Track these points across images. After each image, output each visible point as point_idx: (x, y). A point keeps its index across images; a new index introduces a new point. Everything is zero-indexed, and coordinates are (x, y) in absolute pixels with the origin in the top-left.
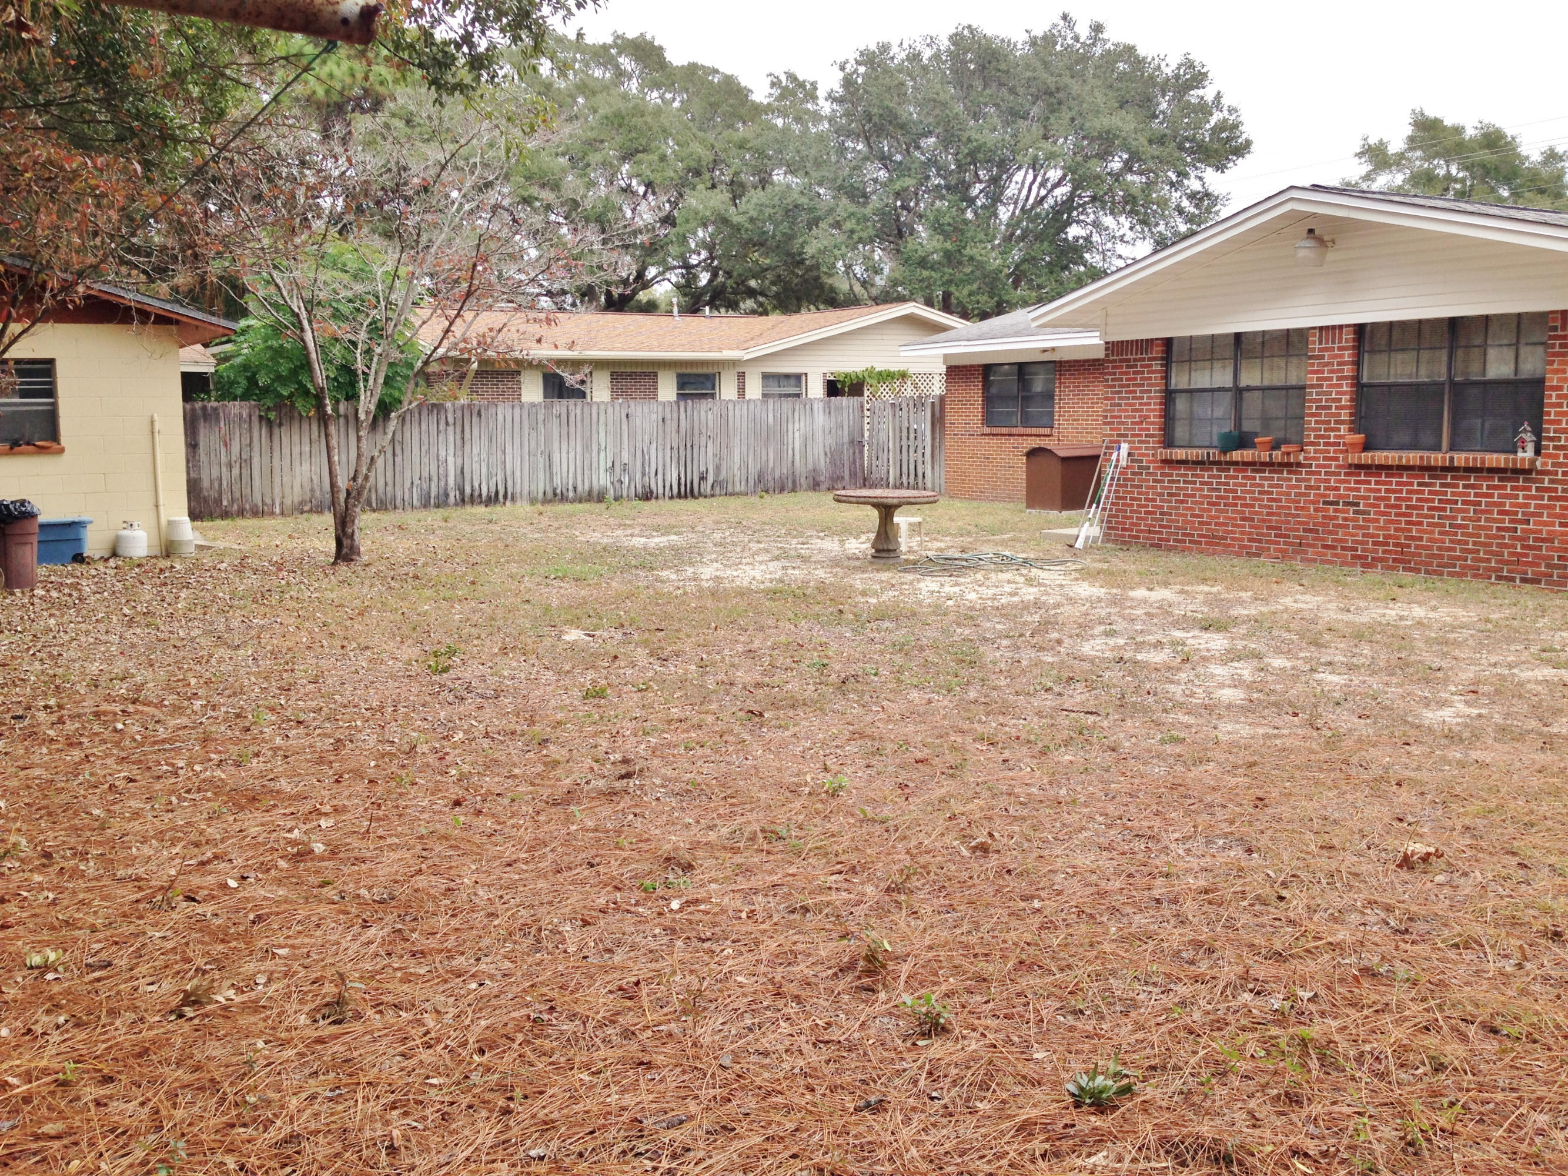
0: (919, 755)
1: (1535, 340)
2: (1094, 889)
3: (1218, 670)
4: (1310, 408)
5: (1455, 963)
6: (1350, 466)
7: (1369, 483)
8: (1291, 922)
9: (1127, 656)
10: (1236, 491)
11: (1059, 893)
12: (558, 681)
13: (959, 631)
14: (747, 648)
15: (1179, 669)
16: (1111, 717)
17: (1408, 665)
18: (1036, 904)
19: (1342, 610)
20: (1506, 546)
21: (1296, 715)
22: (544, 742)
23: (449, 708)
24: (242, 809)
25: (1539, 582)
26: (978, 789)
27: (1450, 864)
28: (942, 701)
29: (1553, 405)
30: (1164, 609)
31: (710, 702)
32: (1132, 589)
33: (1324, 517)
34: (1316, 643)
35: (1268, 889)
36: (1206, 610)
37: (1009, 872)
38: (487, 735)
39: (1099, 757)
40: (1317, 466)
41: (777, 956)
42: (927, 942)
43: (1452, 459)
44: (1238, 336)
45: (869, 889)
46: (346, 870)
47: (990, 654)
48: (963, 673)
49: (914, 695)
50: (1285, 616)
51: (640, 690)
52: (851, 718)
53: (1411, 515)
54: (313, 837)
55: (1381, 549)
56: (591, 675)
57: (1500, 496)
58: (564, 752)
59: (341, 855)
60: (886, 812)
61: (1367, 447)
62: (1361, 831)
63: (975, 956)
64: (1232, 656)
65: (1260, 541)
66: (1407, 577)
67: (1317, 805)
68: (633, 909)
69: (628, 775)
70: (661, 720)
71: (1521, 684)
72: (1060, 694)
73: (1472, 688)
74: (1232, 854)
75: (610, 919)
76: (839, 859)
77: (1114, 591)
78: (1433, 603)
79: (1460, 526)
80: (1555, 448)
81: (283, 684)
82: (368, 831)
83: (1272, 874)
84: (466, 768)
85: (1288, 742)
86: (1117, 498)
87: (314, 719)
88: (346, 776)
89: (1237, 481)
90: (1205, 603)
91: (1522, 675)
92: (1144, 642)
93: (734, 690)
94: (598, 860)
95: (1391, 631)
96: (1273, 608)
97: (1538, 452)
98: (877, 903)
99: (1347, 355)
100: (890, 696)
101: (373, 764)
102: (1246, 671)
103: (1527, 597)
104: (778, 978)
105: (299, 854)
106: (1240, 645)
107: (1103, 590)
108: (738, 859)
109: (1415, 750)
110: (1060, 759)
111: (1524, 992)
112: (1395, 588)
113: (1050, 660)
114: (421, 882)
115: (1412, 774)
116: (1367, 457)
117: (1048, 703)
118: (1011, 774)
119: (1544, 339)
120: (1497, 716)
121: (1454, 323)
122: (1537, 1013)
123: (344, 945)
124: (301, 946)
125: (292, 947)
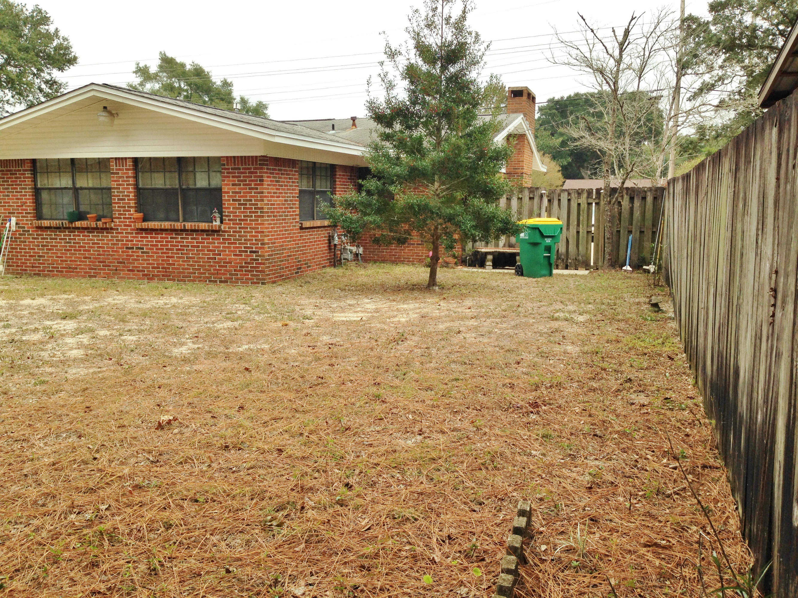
1: (215, 170)
3: (69, 340)
4: (115, 199)
5: (180, 472)
6: (137, 229)
7: (147, 237)
8: (100, 470)
9: (16, 338)
10: (80, 243)
15: (47, 343)
17: (167, 327)
19: (137, 302)
20: (212, 266)
21: (111, 359)
25: (226, 282)
27: (180, 423)
29: (226, 200)
30: (40, 310)
32: (22, 299)
33: (127, 255)
34: (123, 321)
35: (88, 455)
36: (65, 308)
40: (121, 229)
43: (184, 225)
44: (72, 160)
50: (108, 308)
53: (168, 253)
55: (156, 270)
57: (207, 243)
61: (145, 220)
62: (139, 415)
64: (79, 332)
65: (95, 269)
66: (168, 283)
67: (117, 405)
71: (217, 331)
73: (196, 335)
74: (70, 440)
77: (11, 301)
78: (181, 295)
79: (191, 258)
80: (229, 220)
83: (91, 447)
85: (106, 374)
86: (12, 248)
89: (81, 238)
90: (64, 304)
91: (218, 326)
92: (27, 329)
95: (160, 311)
96: (102, 304)
97: (222, 222)
99: (131, 173)
102: (85, 339)
103: (222, 289)
106: (83, 325)
107: (5, 301)
109: (168, 369)
111: (211, 478)
112: (164, 289)
115: (165, 381)
116: (145, 225)
119: (220, 169)
120: (206, 347)
121: (179, 160)
122: (215, 487)
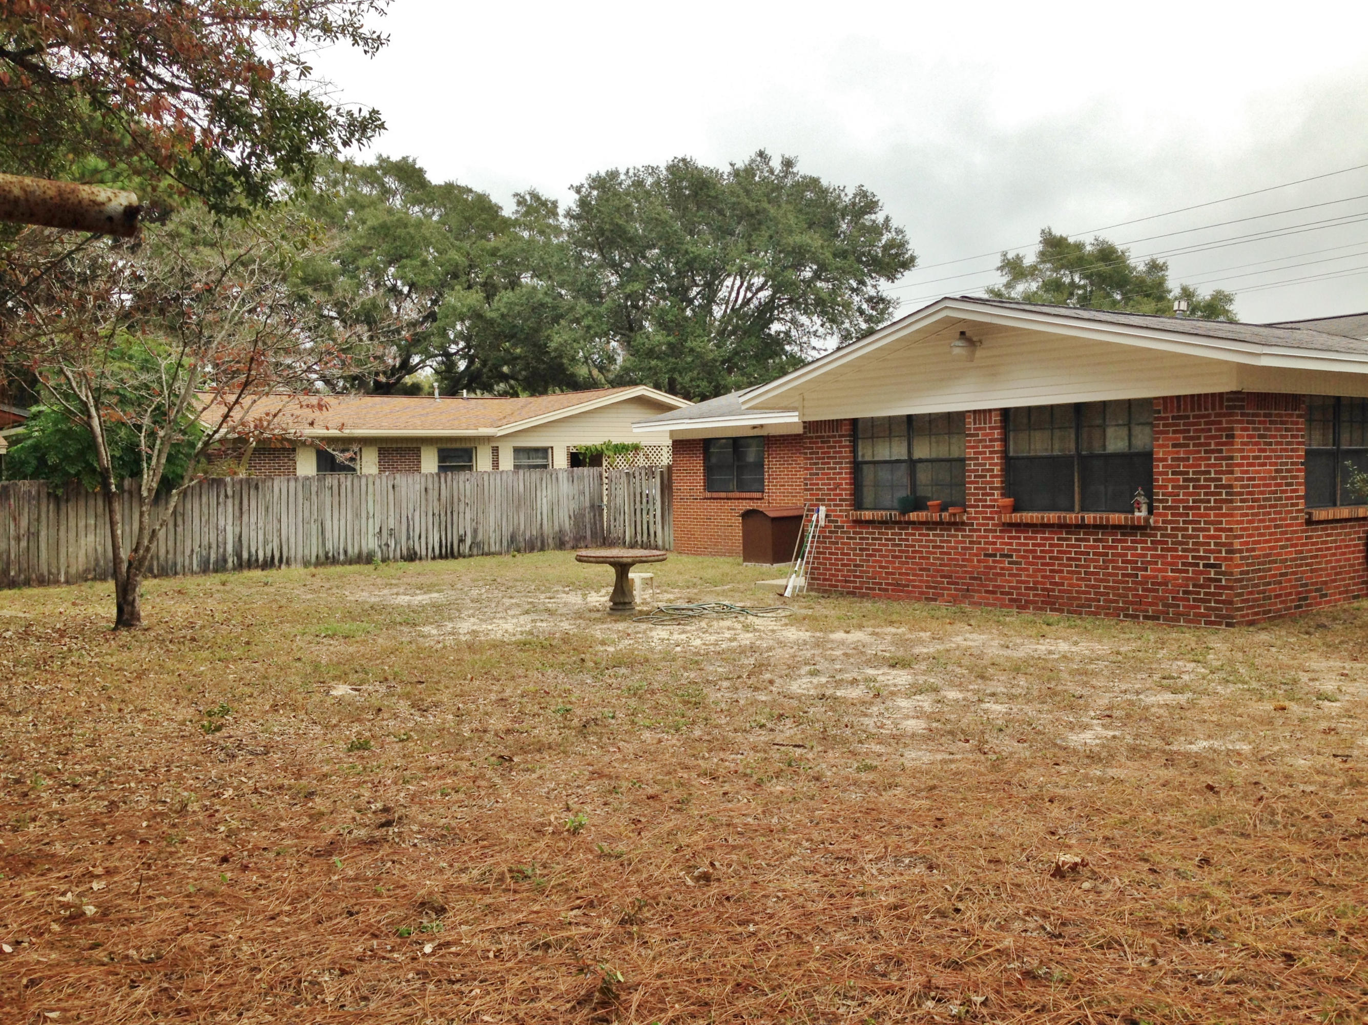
0: (650, 791)
1: (1142, 421)
2: (801, 910)
3: (903, 703)
4: (970, 477)
5: (1100, 962)
6: (1004, 524)
7: (1019, 538)
8: (966, 932)
9: (828, 693)
10: (914, 546)
11: (771, 917)
12: (325, 734)
13: (686, 674)
14: (500, 696)
15: (872, 703)
16: (815, 749)
17: (1055, 694)
18: (751, 928)
19: (1002, 646)
20: (1130, 589)
21: (967, 741)
22: (310, 795)
23: (221, 767)
24: (18, 874)
25: (1158, 618)
26: (701, 821)
27: (1094, 873)
28: (671, 740)
29: (1161, 473)
30: (859, 649)
31: (465, 749)
32: (832, 632)
33: (985, 567)
34: (982, 677)
35: (946, 902)
36: (893, 649)
37: (728, 899)
38: (256, 791)
39: (804, 786)
40: (978, 524)
41: (521, 994)
42: (656, 970)
43: (1083, 518)
44: (910, 418)
45: (606, 922)
46: (115, 931)
47: (712, 695)
48: (690, 713)
49: (647, 735)
50: (957, 653)
51: (402, 741)
52: (591, 758)
53: (1053, 565)
54: (85, 900)
55: (1031, 593)
56: (356, 727)
57: (1123, 548)
58: (328, 803)
59: (112, 917)
60: (621, 847)
61: (1016, 509)
62: (1021, 845)
63: (698, 981)
64: (916, 690)
65: (935, 588)
66: (1054, 616)
67: (986, 823)
68: (388, 955)
69: (388, 824)
70: (419, 769)
71: (1147, 708)
72: (772, 730)
73: (1108, 713)
74: (916, 871)
75: (366, 966)
76: (579, 894)
77: (818, 634)
78: (1075, 638)
79: (1093, 573)
80: (1164, 508)
81: (61, 748)
82: (138, 892)
83: (949, 888)
84: (234, 824)
85: (962, 766)
86: (818, 553)
87: (90, 782)
88: (119, 838)
89: (915, 537)
90: (893, 643)
91: (1148, 700)
92: (842, 680)
93: (488, 737)
94: (356, 908)
95: (1041, 664)
96: (948, 646)
97: (1150, 512)
98: (612, 934)
99: (997, 434)
100: (627, 737)
101: (145, 824)
102: (926, 702)
103: (1149, 632)
104: (521, 1015)
105: (71, 917)
106: (921, 679)
107: (808, 634)
108: (488, 900)
109: (1063, 769)
110: (773, 789)
111: (1158, 986)
112: (1044, 626)
113: (764, 698)
114: (187, 940)
115: (1062, 792)
116: (1016, 517)
117: (762, 738)
118: (730, 805)
119: (1151, 420)
120: (1128, 737)
121: (1078, 409)
122: (1168, 1006)
123: (113, 1005)
124: (74, 1008)
125: (64, 1010)
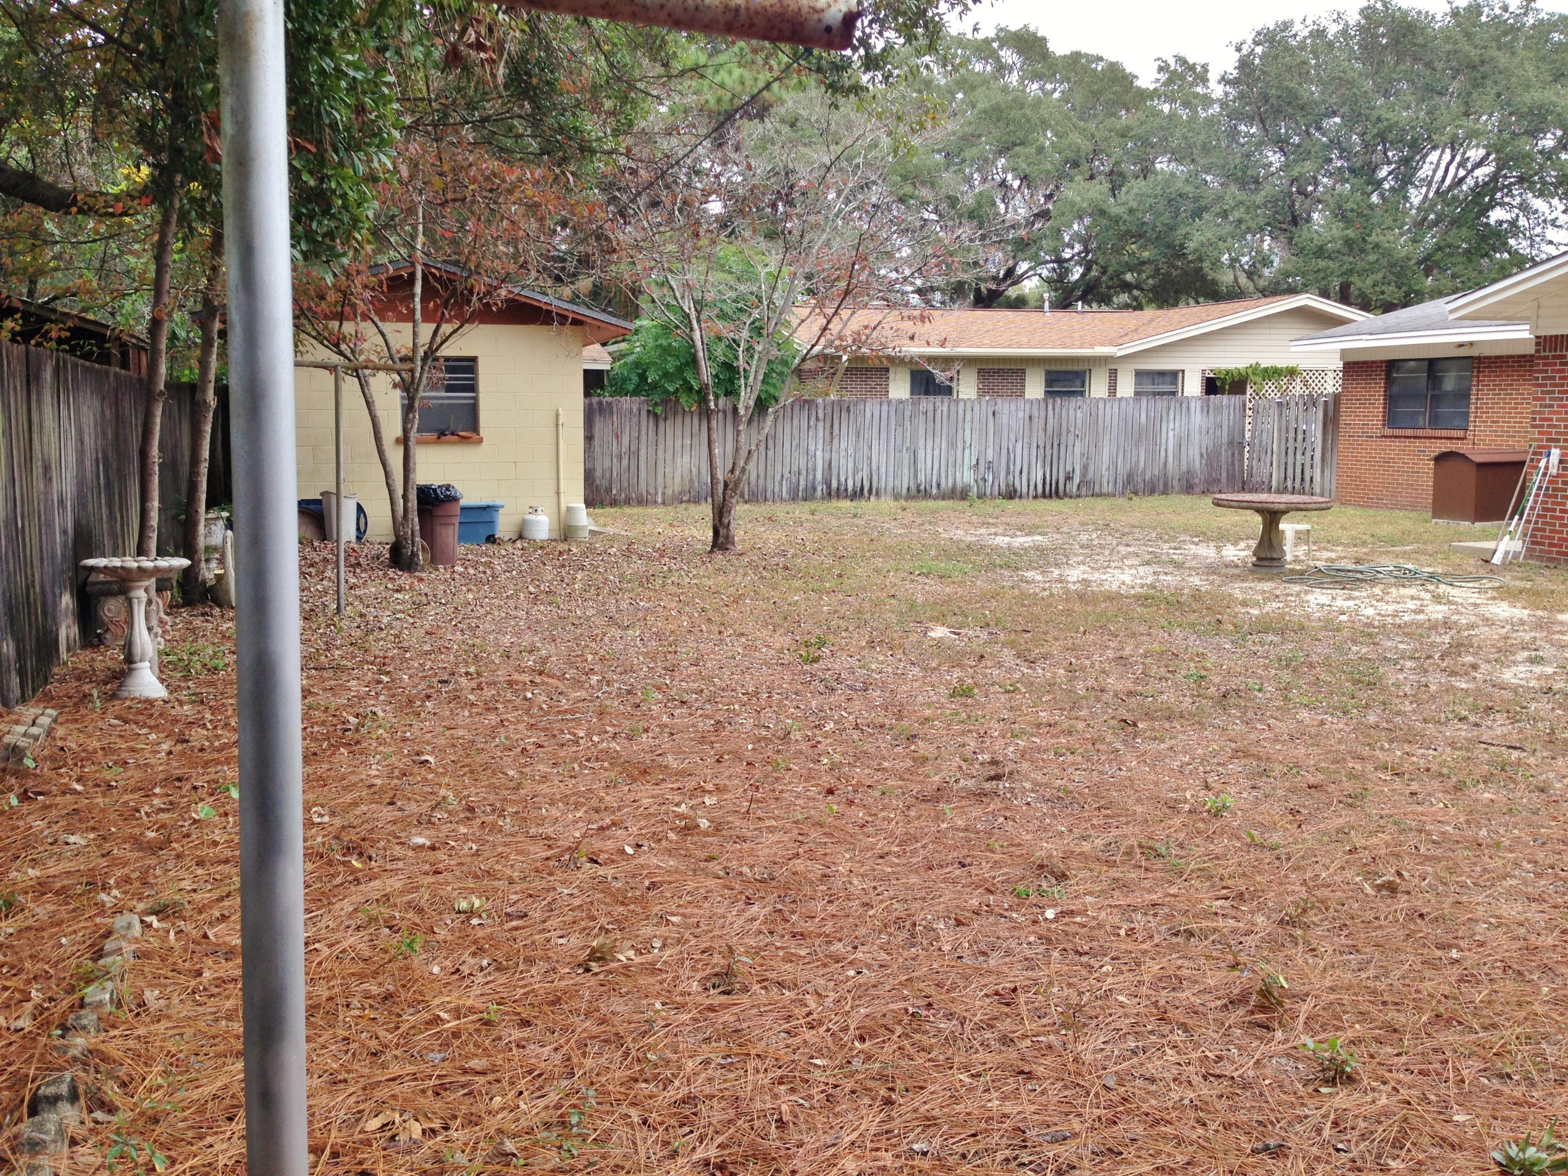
0: (1312, 780)
2: (1521, 943)
9: (1556, 686)
11: (1482, 944)
12: (924, 677)
13: (1354, 648)
14: (1118, 654)
16: (1538, 754)
18: (1454, 954)
22: (912, 738)
23: (821, 698)
24: (635, 780)
26: (1382, 822)
28: (1336, 723)
31: (1080, 708)
32: (1561, 612)
37: (1421, 916)
38: (857, 727)
39: (1525, 799)
41: (1160, 980)
42: (1328, 983)
45: (1260, 919)
46: (728, 846)
47: (1392, 677)
48: (1360, 694)
49: (1304, 715)
51: (1008, 692)
52: (1233, 733)
54: (699, 813)
56: (957, 673)
58: (932, 749)
59: (724, 833)
60: (1276, 838)
63: (1384, 1003)
68: (1006, 914)
69: (997, 777)
70: (1029, 723)
72: (1477, 725)
75: (984, 921)
76: (1224, 884)
77: (1540, 613)
81: (668, 664)
82: (748, 812)
84: (837, 758)
86: (1545, 509)
87: (696, 700)
88: (726, 757)
93: (1105, 697)
94: (969, 860)
98: (1269, 934)
100: (1278, 714)
101: (750, 747)
104: (1162, 1003)
105: (686, 828)
107: (1526, 612)
108: (1114, 873)
110: (1478, 796)
113: (1464, 686)
114: (799, 865)
117: (1463, 733)
118: (1420, 809)
123: (730, 919)
124: (691, 916)
125: (684, 915)
